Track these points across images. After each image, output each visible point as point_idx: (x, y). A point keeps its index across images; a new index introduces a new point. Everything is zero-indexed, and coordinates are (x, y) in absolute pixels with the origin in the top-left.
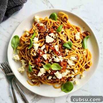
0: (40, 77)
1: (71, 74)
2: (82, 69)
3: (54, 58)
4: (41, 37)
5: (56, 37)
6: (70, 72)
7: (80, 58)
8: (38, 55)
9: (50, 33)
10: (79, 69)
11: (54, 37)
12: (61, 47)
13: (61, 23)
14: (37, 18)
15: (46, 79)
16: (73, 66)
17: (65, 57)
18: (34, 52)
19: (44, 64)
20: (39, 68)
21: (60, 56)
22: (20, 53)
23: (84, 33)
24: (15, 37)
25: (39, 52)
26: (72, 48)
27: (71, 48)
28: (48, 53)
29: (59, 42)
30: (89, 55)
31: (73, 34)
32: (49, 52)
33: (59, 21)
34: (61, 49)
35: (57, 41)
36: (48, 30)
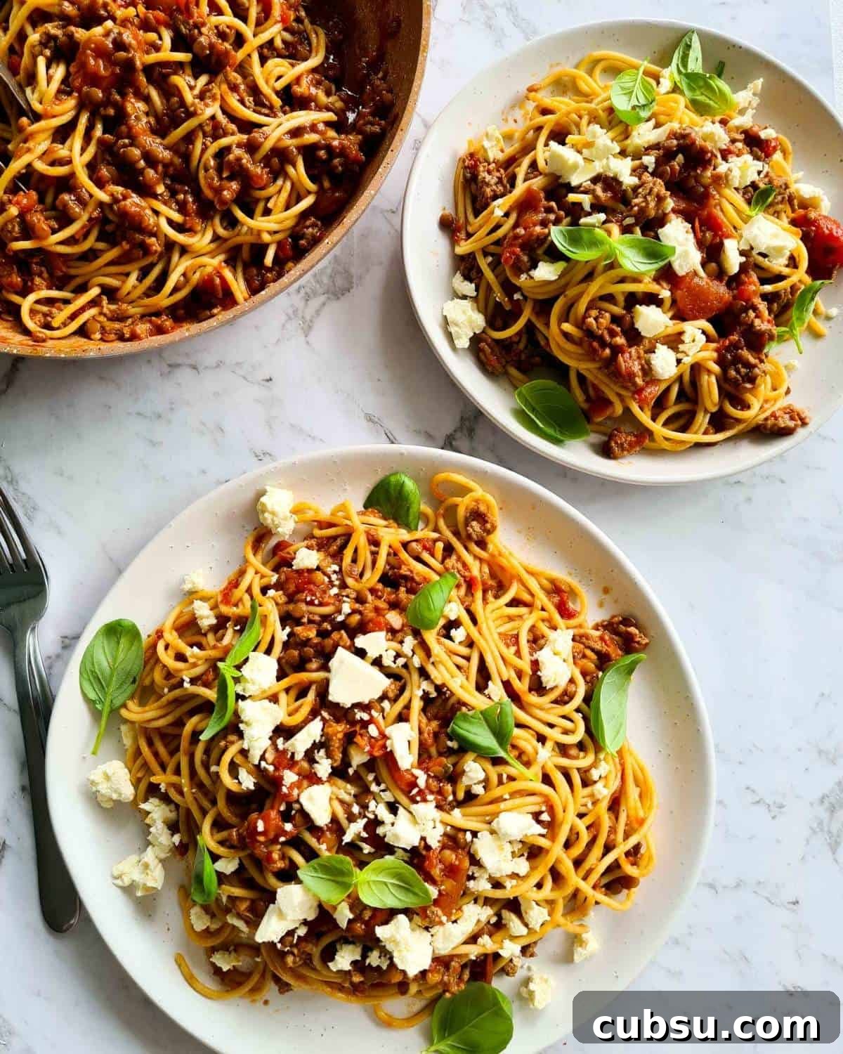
0: (272, 945)
1: (498, 936)
2: (581, 898)
3: (383, 812)
4: (296, 653)
5: (401, 661)
6: (494, 920)
7: (569, 820)
8: (268, 788)
9: (363, 628)
10: (560, 897)
11: (388, 661)
12: (436, 735)
13: (449, 550)
14: (277, 509)
15: (317, 962)
16: (515, 876)
17: (457, 812)
18: (239, 760)
19: (310, 855)
20: (273, 881)
21: (425, 800)
22: (138, 753)
23: (609, 626)
24: (114, 631)
25: (277, 769)
26: (514, 747)
27: (502, 754)
28: (339, 772)
29: (425, 697)
30: (633, 792)
31: (524, 638)
32: (351, 771)
33: (436, 530)
34: (433, 751)
35: (406, 695)
36: (346, 608)
